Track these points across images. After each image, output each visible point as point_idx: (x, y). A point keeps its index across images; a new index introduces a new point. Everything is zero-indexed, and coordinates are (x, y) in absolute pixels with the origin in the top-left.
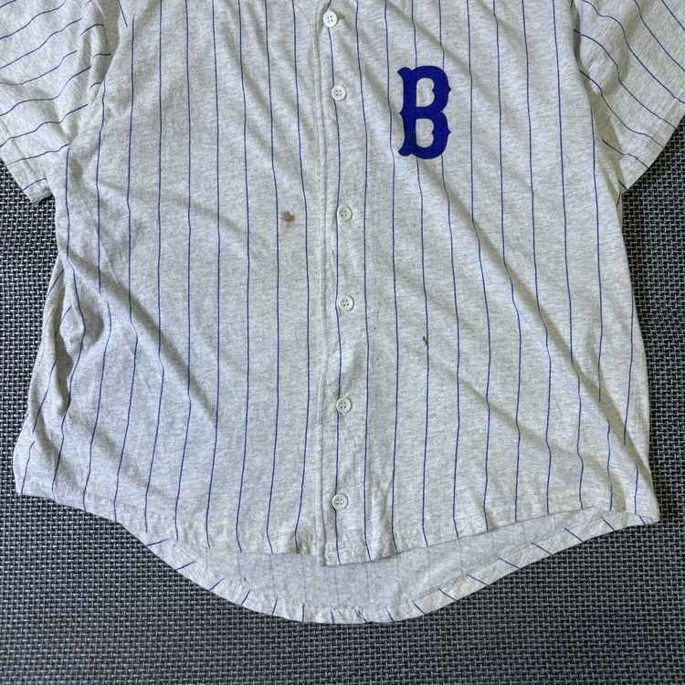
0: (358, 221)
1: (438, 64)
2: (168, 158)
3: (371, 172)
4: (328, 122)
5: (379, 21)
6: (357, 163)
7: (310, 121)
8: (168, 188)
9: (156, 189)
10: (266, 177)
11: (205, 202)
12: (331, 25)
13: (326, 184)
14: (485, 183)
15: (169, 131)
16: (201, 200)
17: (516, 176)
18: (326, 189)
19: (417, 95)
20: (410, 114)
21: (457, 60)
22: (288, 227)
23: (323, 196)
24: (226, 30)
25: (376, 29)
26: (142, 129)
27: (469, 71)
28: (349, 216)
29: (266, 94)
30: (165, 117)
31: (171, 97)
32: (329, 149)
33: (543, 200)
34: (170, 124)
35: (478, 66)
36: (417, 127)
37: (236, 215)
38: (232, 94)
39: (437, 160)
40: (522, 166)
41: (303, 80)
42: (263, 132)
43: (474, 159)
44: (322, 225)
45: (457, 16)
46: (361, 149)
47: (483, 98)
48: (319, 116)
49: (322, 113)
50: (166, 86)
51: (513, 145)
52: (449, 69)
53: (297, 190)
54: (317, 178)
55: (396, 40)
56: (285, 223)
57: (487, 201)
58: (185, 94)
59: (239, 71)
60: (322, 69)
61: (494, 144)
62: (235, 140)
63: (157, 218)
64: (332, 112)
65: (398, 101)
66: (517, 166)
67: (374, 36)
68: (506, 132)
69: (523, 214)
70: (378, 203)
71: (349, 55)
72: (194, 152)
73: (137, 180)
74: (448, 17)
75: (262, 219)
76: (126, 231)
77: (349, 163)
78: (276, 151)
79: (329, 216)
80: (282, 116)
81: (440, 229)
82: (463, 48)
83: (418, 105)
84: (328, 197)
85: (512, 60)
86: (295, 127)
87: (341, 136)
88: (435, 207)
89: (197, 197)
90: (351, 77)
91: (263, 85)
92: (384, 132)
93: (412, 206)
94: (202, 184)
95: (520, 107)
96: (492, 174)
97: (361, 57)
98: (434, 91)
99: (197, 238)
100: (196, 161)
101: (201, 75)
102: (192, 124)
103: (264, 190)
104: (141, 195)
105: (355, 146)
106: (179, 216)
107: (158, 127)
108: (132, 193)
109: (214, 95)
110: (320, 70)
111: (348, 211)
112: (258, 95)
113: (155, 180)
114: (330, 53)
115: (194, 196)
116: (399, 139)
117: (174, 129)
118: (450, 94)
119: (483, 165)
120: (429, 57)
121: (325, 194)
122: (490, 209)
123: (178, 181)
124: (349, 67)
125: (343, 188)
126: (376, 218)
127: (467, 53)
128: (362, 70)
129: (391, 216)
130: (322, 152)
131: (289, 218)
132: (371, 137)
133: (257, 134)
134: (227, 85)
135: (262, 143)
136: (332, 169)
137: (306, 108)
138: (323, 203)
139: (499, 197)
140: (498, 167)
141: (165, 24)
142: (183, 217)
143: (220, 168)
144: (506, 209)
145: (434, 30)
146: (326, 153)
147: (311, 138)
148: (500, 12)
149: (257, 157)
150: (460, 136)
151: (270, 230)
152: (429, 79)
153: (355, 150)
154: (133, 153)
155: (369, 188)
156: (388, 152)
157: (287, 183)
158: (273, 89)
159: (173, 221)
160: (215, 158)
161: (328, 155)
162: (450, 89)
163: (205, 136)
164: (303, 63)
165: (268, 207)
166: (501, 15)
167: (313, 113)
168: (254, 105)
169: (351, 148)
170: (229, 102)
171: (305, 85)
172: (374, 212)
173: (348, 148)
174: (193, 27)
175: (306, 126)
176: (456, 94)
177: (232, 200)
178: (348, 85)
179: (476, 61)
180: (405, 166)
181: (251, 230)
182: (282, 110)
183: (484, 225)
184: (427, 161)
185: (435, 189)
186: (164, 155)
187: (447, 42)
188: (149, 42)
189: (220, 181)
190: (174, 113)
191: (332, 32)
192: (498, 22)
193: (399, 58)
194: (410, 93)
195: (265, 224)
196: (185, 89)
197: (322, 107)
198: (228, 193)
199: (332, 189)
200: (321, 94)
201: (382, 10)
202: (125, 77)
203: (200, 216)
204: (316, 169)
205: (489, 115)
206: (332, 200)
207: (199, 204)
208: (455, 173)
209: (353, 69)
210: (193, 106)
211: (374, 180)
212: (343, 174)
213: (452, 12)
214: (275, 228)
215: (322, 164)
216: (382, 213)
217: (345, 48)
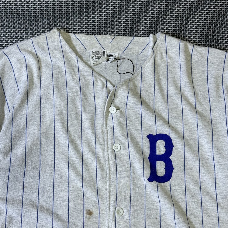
0: (126, 216)
1: (168, 133)
2: (28, 181)
3: (133, 189)
4: (111, 162)
5: (137, 110)
6: (126, 184)
7: (102, 161)
8: (27, 197)
9: (21, 198)
10: (79, 190)
11: (46, 204)
12: (113, 112)
13: (110, 195)
14: (192, 196)
15: (29, 167)
16: (44, 204)
17: (208, 194)
18: (110, 198)
19: (157, 149)
20: (153, 158)
21: (177, 132)
22: (89, 218)
23: (108, 203)
24: (61, 113)
25: (136, 114)
26: (16, 167)
27: (183, 138)
28: (122, 213)
29: (80, 147)
30: (28, 160)
31: (31, 150)
32: (112, 176)
33: (223, 208)
34: (30, 164)
35: (188, 134)
36: (157, 165)
37: (62, 212)
38: (62, 146)
39: (168, 183)
40: (211, 188)
41: (99, 140)
42: (78, 166)
43: (186, 183)
44: (107, 218)
45: (176, 108)
46: (128, 177)
47: (190, 152)
48: (107, 159)
49: (109, 158)
50: (29, 144)
51: (206, 177)
52: (173, 136)
53: (95, 198)
54: (105, 191)
55: (146, 120)
56: (88, 216)
57: (194, 206)
58: (38, 147)
59: (66, 135)
60: (109, 135)
61: (196, 176)
62: (63, 171)
63: (21, 215)
64: (113, 157)
65: (147, 152)
66: (208, 188)
67: (135, 118)
68: (202, 171)
69: (213, 214)
70: (137, 207)
71: (122, 128)
72: (42, 177)
73: (11, 194)
74: (172, 109)
75: (76, 214)
76: (4, 222)
77: (122, 184)
78: (84, 177)
79: (111, 214)
80: (88, 158)
81: (170, 221)
82: (180, 125)
83: (157, 154)
84: (111, 202)
85: (204, 133)
86: (94, 164)
87: (118, 170)
88: (167, 209)
89: (42, 202)
90: (123, 140)
91: (78, 142)
92: (140, 168)
93: (155, 207)
94: (45, 195)
95: (209, 157)
96: (196, 192)
97: (128, 128)
98: (165, 147)
99: (41, 225)
100: (43, 182)
101: (47, 137)
102: (41, 163)
103: (77, 198)
104: (13, 202)
105: (125, 175)
106: (32, 213)
107: (23, 165)
108: (9, 201)
109: (53, 147)
110: (107, 135)
111: (121, 211)
112: (76, 147)
113: (21, 193)
114: (112, 126)
115: (40, 201)
116: (148, 173)
117: (32, 166)
118: (173, 149)
119: (191, 187)
120: (162, 129)
121: (110, 201)
122: (195, 211)
123: (33, 193)
124: (122, 134)
125: (119, 198)
126: (136, 214)
127: (182, 127)
128: (129, 136)
129: (144, 213)
130: (108, 178)
131: (90, 213)
132: (133, 170)
133: (74, 168)
134: (60, 141)
135: (77, 173)
136: (113, 187)
137: (100, 155)
138: (108, 206)
139: (200, 204)
140: (199, 189)
141: (29, 110)
142: (34, 214)
143: (55, 186)
144: (204, 211)
145: (165, 115)
146: (110, 178)
147: (103, 170)
148: (199, 107)
149: (74, 180)
150: (179, 171)
151: (80, 220)
152: (163, 141)
153: (125, 177)
154: (10, 179)
155: (132, 198)
156: (142, 178)
157: (90, 194)
158: (84, 144)
159: (29, 216)
160: (53, 180)
161: (111, 179)
162: (173, 146)
163: (48, 169)
164: (99, 131)
165: (79, 207)
166: (199, 108)
167: (104, 157)
168: (74, 153)
169: (123, 176)
170: (61, 150)
171: (100, 143)
172: (135, 211)
173: (121, 176)
174: (44, 112)
175: (100, 163)
176: (176, 149)
177: (60, 203)
178: (121, 143)
179: (186, 132)
180: (151, 187)
181: (70, 220)
182: (88, 156)
183: (193, 219)
184: (162, 184)
185: (167, 201)
186: (26, 179)
187: (172, 122)
188: (21, 120)
189: (54, 193)
190: (32, 158)
191: (113, 116)
192: (197, 113)
193: (147, 129)
194: (153, 147)
195: (77, 217)
196: (39, 145)
197: (108, 155)
198: (58, 199)
199: (113, 198)
200: (108, 148)
201: (140, 106)
202: (8, 140)
203: (43, 213)
204: (105, 187)
205: (194, 161)
206: (113, 204)
207: (43, 206)
208: (177, 190)
209: (124, 135)
210: (42, 153)
211: (135, 193)
212: (119, 190)
213: (174, 106)
214: (82, 219)
215: (108, 184)
216: (139, 211)
217: (120, 124)
